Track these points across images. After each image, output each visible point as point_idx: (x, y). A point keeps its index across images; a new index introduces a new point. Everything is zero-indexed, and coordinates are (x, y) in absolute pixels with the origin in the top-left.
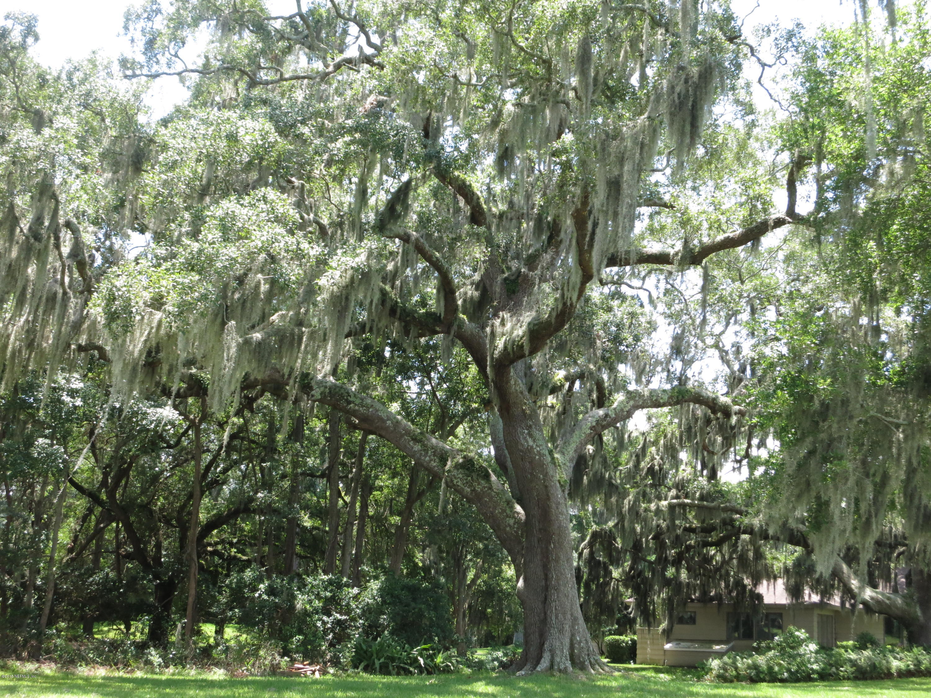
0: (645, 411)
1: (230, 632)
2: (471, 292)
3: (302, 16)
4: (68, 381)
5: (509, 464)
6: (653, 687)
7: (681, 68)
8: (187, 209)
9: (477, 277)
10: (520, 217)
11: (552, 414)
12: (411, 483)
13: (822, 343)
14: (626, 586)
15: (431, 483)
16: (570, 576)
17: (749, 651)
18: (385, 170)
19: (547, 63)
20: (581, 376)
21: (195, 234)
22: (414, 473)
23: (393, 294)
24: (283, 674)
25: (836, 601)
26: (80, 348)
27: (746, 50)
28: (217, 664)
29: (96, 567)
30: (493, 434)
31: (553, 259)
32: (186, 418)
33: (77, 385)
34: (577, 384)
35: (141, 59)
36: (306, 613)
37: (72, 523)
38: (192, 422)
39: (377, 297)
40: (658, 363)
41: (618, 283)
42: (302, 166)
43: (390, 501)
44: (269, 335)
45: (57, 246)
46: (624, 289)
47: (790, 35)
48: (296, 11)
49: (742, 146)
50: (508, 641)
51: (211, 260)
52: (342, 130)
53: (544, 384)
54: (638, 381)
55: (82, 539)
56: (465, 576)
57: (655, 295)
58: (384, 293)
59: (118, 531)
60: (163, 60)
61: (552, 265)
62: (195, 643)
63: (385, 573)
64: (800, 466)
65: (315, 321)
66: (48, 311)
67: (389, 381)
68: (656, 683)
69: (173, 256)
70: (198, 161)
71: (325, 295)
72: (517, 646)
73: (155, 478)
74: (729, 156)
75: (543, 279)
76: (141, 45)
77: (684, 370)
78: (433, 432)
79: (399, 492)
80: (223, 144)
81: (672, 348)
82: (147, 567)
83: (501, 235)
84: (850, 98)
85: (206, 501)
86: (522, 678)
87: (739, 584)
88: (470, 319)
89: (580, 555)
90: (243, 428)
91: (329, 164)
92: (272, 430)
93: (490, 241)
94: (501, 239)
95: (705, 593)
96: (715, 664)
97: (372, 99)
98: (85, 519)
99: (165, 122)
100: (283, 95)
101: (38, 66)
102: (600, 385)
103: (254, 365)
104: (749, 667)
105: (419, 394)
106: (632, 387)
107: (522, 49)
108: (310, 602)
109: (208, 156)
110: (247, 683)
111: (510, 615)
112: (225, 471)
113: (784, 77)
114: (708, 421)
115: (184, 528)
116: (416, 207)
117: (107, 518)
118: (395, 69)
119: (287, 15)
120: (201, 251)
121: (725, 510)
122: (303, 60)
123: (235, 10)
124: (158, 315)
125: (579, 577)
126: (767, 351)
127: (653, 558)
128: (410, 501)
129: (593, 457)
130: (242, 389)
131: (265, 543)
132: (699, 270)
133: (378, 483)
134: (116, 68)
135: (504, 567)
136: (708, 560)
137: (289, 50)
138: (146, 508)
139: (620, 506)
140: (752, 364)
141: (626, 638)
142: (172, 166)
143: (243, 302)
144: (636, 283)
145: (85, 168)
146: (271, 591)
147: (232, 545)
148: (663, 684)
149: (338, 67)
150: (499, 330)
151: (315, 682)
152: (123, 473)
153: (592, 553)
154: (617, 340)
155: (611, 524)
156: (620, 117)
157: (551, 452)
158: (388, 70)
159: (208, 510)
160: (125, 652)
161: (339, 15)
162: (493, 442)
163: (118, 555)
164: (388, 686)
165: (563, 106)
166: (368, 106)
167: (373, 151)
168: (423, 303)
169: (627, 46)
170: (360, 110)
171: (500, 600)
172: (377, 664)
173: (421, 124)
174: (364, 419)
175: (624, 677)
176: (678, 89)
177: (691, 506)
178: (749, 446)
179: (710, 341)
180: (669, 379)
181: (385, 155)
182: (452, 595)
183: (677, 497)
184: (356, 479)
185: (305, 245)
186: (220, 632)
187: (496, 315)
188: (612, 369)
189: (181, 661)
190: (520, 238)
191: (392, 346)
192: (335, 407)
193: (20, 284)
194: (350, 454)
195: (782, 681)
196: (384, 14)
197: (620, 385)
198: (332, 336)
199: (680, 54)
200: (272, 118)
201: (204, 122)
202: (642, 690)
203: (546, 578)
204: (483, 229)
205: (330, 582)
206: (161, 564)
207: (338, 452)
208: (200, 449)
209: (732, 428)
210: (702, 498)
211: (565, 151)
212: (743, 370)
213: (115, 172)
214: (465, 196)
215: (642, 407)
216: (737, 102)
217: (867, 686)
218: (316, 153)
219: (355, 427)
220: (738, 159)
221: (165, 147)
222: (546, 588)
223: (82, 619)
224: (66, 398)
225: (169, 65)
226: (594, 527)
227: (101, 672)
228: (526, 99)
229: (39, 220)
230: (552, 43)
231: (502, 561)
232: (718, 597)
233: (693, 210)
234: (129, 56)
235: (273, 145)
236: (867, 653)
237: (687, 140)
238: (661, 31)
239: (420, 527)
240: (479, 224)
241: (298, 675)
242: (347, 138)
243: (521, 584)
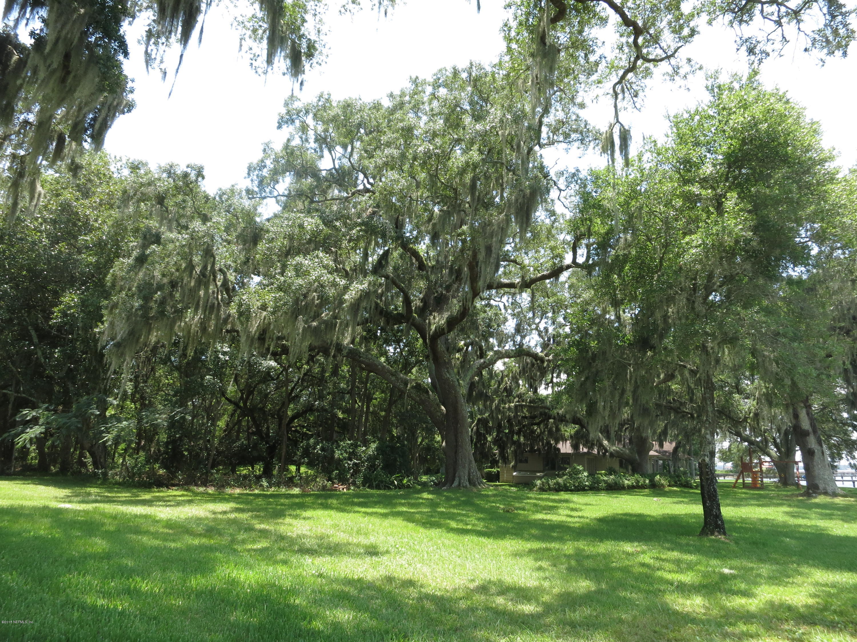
0: (502, 360)
1: (303, 469)
2: (419, 303)
3: (335, 169)
4: (222, 348)
5: (438, 386)
6: (509, 494)
7: (521, 190)
8: (279, 261)
9: (421, 296)
10: (442, 267)
11: (458, 362)
12: (390, 396)
13: (592, 324)
14: (495, 445)
15: (400, 396)
16: (468, 440)
17: (554, 476)
18: (377, 244)
19: (455, 190)
20: (472, 344)
21: (282, 274)
22: (392, 391)
23: (382, 305)
24: (328, 490)
25: (595, 451)
26: (227, 331)
27: (552, 183)
28: (296, 486)
29: (238, 438)
30: (430, 372)
31: (458, 287)
32: (281, 366)
33: (226, 349)
34: (470, 348)
35: (256, 189)
36: (340, 460)
37: (226, 418)
38: (284, 367)
39: (373, 305)
40: (509, 337)
41: (489, 299)
42: (336, 242)
43: (380, 404)
44: (320, 324)
45: (215, 280)
46: (492, 302)
47: (574, 175)
48: (332, 166)
49: (549, 231)
50: (437, 472)
51: (290, 286)
52: (356, 225)
53: (454, 348)
54: (499, 346)
55: (231, 425)
56: (417, 441)
57: (507, 304)
58: (377, 304)
59: (248, 421)
60: (267, 190)
61: (457, 290)
62: (285, 475)
63: (378, 440)
64: (582, 385)
65: (343, 317)
66: (211, 313)
67: (380, 346)
68: (511, 492)
69: (272, 284)
70: (284, 238)
71: (348, 304)
72: (442, 474)
73: (266, 395)
74: (543, 236)
75: (453, 297)
76: (256, 183)
77: (521, 340)
78: (401, 371)
79: (385, 400)
80: (297, 230)
81: (515, 329)
82: (262, 438)
83: (433, 276)
84: (605, 203)
85: (292, 406)
86: (445, 491)
87: (548, 443)
88: (419, 316)
89: (472, 430)
90: (309, 371)
91: (349, 241)
92: (323, 371)
93: (428, 279)
94: (433, 277)
95: (532, 448)
96: (538, 482)
97: (370, 210)
98: (232, 415)
99: (268, 220)
100: (327, 207)
101: (205, 192)
102: (481, 348)
103: (313, 338)
104: (555, 484)
105: (394, 353)
106: (496, 348)
107: (442, 183)
108: (342, 454)
109: (289, 235)
110: (310, 495)
111: (439, 459)
112: (301, 391)
113: (570, 196)
114: (533, 365)
115: (280, 419)
116: (392, 263)
117: (243, 415)
118: (381, 193)
119: (328, 168)
120: (285, 281)
121: (542, 407)
122: (336, 192)
123: (303, 166)
124: (264, 313)
125: (472, 441)
126: (561, 331)
127: (507, 431)
128: (390, 405)
129: (478, 383)
130: (309, 351)
131: (320, 426)
132: (529, 290)
133: (374, 396)
134: (244, 193)
135: (436, 436)
136: (533, 432)
137: (330, 187)
138: (262, 409)
139: (491, 406)
140: (553, 337)
141: (494, 470)
142: (271, 240)
143: (306, 305)
144: (497, 299)
145: (229, 243)
146: (322, 449)
147: (304, 427)
148: (514, 493)
149: (353, 194)
150: (432, 321)
151: (344, 494)
152: (250, 393)
153: (477, 429)
154: (489, 326)
155: (487, 415)
156: (491, 215)
157: (458, 380)
158: (377, 194)
159: (293, 410)
160: (250, 481)
161: (354, 168)
162: (430, 376)
163: (248, 433)
164: (379, 495)
165: (462, 213)
166: (368, 213)
167: (371, 234)
168: (396, 309)
169: (494, 180)
170: (364, 215)
171: (434, 452)
172: (374, 484)
173: (394, 221)
174: (367, 365)
175: (495, 490)
176: (520, 201)
177: (525, 406)
178: (553, 377)
179: (534, 326)
180: (514, 345)
181: (376, 237)
182: (410, 450)
183: (518, 402)
184: (365, 394)
185: (338, 280)
186: (298, 470)
187: (431, 314)
188: (487, 341)
189: (278, 485)
190: (442, 277)
191: (381, 330)
192: (354, 359)
193: (196, 299)
194: (361, 382)
195: (571, 491)
196: (376, 167)
197: (490, 348)
198: (351, 323)
199: (520, 184)
200: (321, 217)
201: (287, 219)
202: (504, 496)
203: (457, 441)
204: (425, 272)
205: (352, 444)
206: (269, 437)
207: (355, 382)
208: (288, 381)
209: (545, 368)
210: (531, 402)
211: (463, 233)
212: (549, 340)
213: (244, 245)
214: (416, 257)
215: (501, 358)
216: (547, 210)
217: (613, 494)
218: (343, 236)
219: (363, 369)
220: (548, 238)
221: (268, 231)
222: (456, 446)
223: (231, 464)
224: (221, 356)
225: (270, 193)
226: (479, 416)
227: (238, 491)
228: (445, 208)
229: (205, 267)
230: (458, 180)
231: (435, 433)
232: (539, 450)
233: (526, 262)
234: (250, 187)
235: (321, 231)
236: (612, 477)
237: (524, 225)
238: (511, 173)
239: (395, 417)
240: (423, 271)
241: (336, 490)
242: (358, 228)
243: (444, 444)
